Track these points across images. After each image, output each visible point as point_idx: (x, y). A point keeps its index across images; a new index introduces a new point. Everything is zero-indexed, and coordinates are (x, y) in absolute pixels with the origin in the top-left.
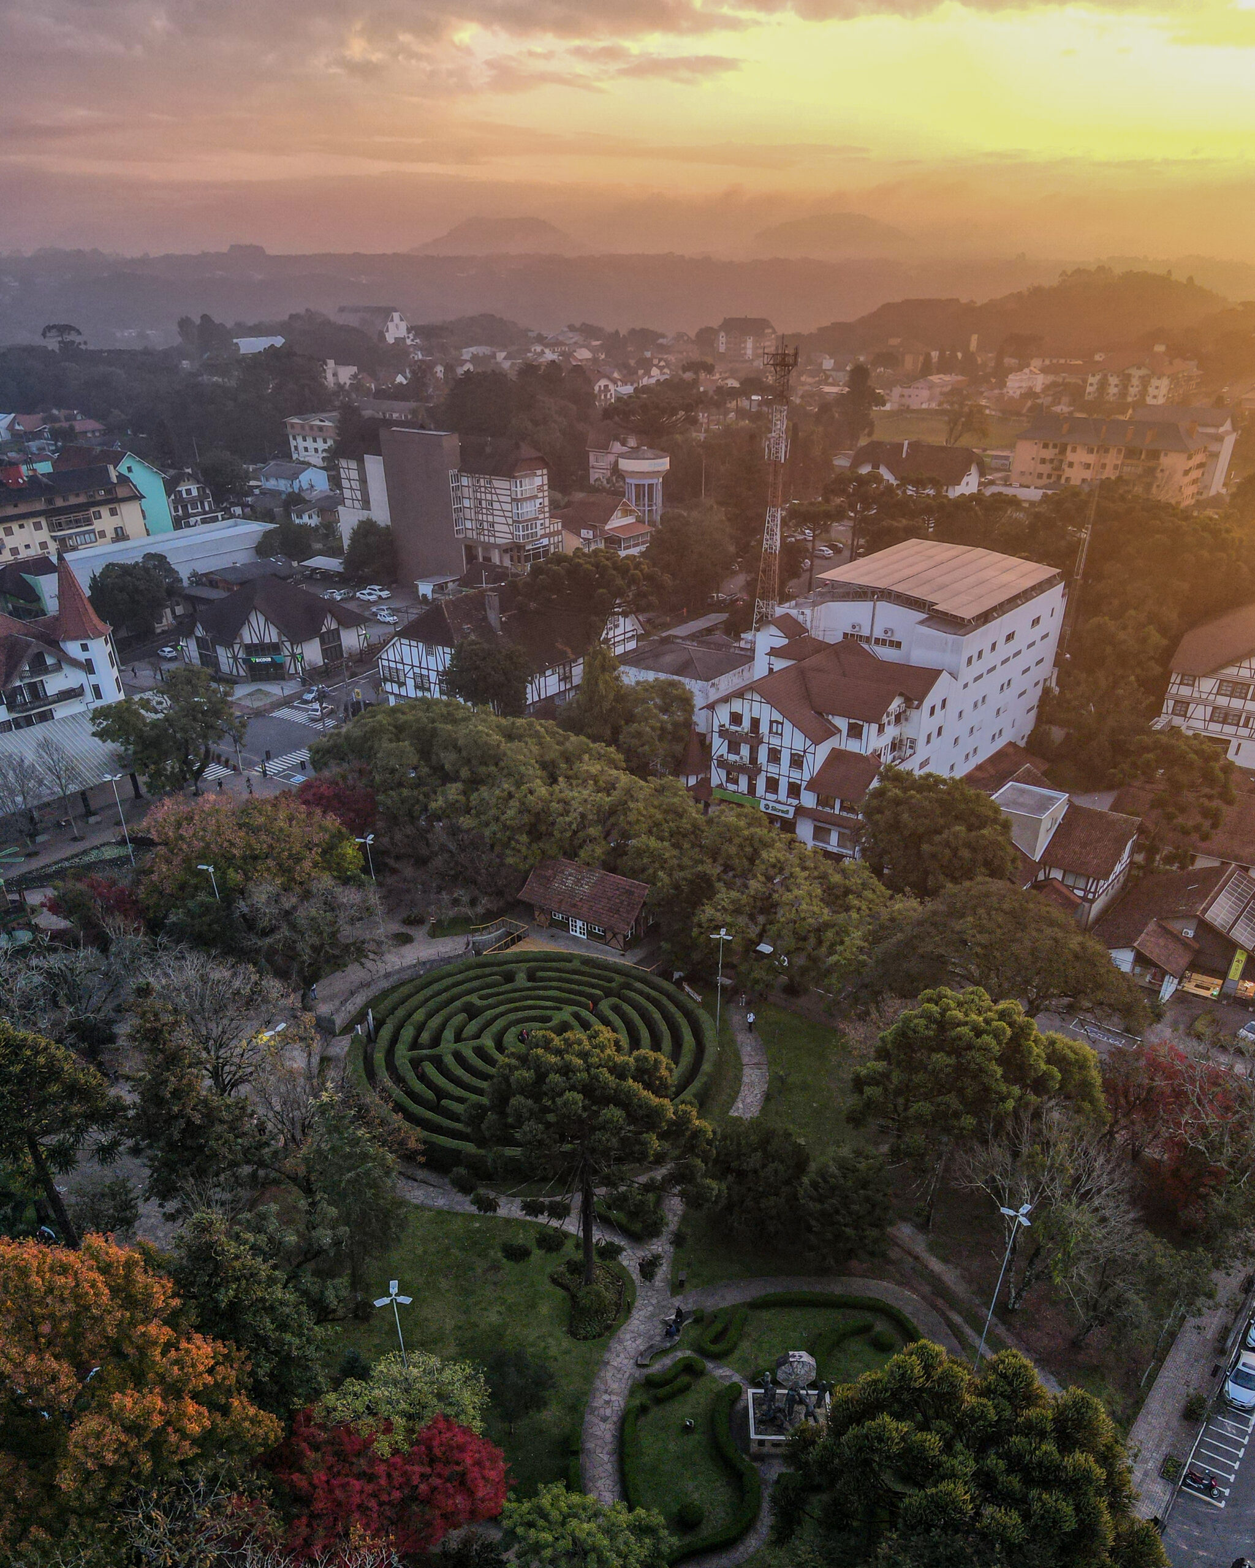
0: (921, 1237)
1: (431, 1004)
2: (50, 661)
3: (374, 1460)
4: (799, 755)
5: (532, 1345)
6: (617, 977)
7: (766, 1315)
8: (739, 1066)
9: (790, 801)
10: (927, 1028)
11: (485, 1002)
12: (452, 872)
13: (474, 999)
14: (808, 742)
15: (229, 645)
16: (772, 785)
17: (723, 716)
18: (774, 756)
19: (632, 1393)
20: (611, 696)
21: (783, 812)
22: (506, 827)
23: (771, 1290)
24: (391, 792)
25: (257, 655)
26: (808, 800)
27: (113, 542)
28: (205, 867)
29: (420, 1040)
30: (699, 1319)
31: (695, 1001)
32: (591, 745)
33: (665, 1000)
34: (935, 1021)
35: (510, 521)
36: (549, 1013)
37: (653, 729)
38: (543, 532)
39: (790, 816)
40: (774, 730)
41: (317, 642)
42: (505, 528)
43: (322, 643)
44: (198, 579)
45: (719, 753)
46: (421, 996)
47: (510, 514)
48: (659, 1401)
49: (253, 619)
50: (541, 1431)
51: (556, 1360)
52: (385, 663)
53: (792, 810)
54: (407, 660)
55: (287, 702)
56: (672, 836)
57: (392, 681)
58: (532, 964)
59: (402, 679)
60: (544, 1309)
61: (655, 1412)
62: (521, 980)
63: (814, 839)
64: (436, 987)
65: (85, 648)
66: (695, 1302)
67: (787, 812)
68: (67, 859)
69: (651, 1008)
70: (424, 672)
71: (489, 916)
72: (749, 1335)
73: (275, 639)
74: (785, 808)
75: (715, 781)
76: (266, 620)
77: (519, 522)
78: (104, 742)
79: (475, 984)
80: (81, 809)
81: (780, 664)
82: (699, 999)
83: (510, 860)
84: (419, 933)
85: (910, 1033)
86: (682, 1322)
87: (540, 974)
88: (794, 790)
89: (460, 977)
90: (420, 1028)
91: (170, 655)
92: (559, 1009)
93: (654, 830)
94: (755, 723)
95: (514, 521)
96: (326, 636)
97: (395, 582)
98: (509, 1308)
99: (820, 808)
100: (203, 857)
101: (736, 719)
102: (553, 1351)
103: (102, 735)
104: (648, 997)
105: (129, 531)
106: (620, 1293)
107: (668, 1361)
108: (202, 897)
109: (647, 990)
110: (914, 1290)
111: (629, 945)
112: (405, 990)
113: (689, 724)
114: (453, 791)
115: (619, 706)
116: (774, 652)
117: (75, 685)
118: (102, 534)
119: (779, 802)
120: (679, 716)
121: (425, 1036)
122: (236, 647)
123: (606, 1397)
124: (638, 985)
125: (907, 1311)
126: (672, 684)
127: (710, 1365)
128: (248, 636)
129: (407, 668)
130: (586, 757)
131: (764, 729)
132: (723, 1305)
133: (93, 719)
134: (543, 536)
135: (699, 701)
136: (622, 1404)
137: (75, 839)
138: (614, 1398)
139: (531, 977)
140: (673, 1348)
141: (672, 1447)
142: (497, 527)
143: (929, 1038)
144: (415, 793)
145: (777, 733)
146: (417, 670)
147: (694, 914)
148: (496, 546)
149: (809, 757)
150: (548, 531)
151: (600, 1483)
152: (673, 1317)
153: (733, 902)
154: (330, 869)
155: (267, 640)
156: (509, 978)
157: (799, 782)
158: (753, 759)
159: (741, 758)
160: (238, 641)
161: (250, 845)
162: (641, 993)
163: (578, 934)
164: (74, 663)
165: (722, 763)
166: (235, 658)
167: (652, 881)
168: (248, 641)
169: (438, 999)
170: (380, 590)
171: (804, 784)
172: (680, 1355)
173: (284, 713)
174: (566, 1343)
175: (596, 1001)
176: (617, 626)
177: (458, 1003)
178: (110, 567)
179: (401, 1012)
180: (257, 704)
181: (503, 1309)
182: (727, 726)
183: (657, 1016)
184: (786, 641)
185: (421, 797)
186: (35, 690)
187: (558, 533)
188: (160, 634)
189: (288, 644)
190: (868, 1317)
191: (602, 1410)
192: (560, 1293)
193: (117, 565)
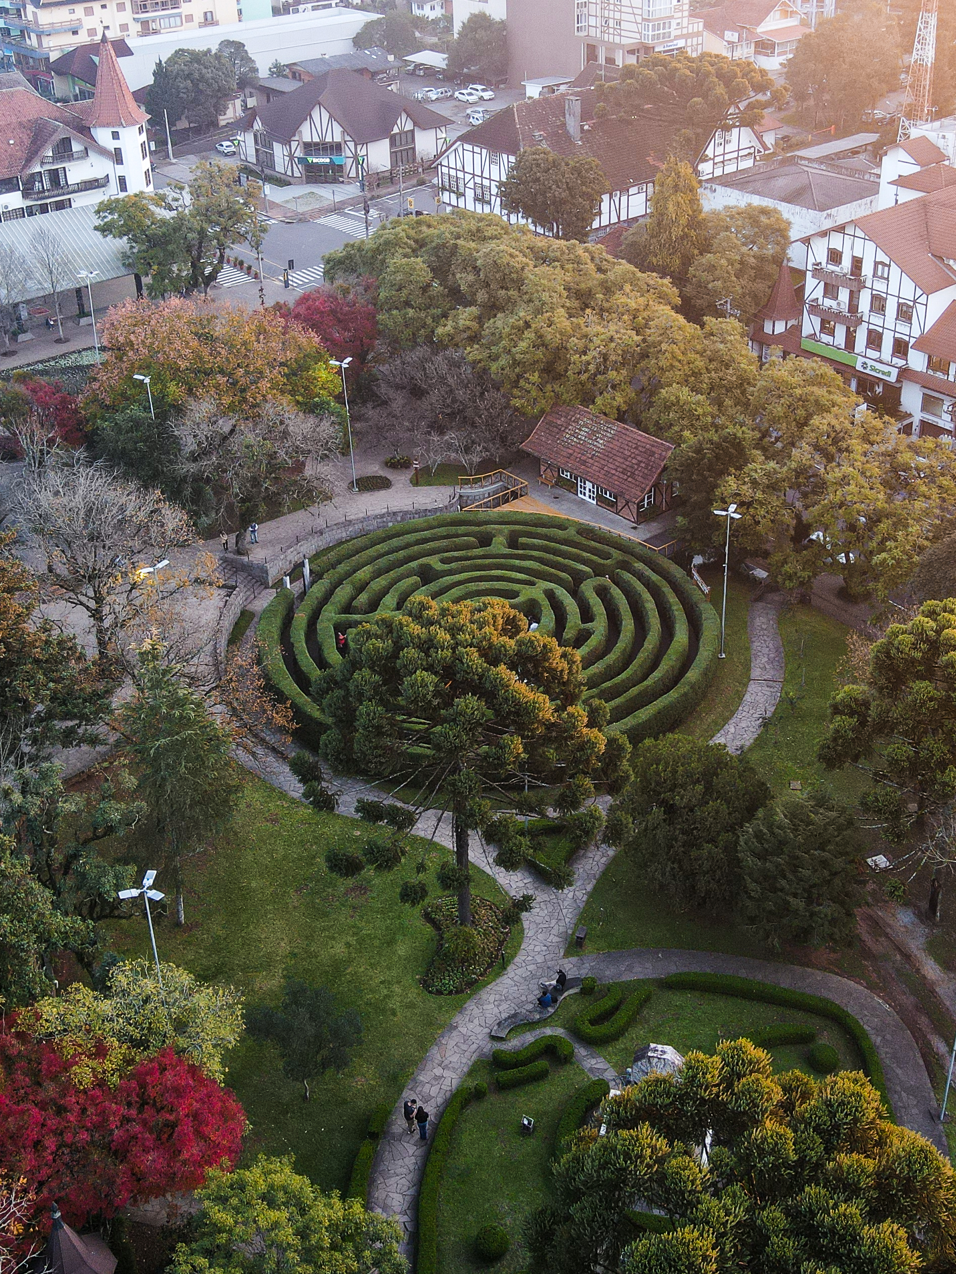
0: (922, 930)
1: (382, 562)
2: (76, 147)
3: (67, 1088)
4: (908, 306)
5: (372, 991)
6: (616, 553)
7: (678, 999)
8: (745, 680)
9: (895, 360)
10: (914, 646)
11: (446, 567)
12: (448, 411)
13: (434, 562)
14: (919, 292)
15: (287, 142)
16: (875, 340)
17: (820, 252)
18: (878, 304)
19: (471, 1073)
20: (683, 221)
21: (884, 373)
22: (516, 363)
23: (695, 968)
24: (395, 312)
25: (317, 155)
26: (917, 361)
27: (200, 27)
28: (141, 377)
29: (354, 603)
30: (588, 990)
31: (703, 592)
32: (639, 274)
33: (667, 590)
34: (928, 640)
35: (639, 19)
36: (516, 587)
37: (731, 263)
38: (679, 32)
39: (893, 379)
40: (879, 274)
41: (386, 142)
42: (633, 27)
43: (393, 144)
44: (278, 70)
45: (813, 297)
46: (371, 552)
47: (639, 12)
48: (502, 1087)
49: (315, 114)
50: (344, 1102)
51: (394, 1014)
52: (445, 170)
53: (895, 372)
54: (468, 169)
55: (337, 209)
56: (712, 389)
57: (451, 191)
58: (517, 527)
59: (461, 190)
60: (402, 949)
61: (493, 1098)
62: (499, 545)
63: (923, 409)
64: (395, 542)
65: (115, 135)
66: (592, 968)
67: (889, 374)
68: (41, 362)
69: (647, 596)
70: (486, 183)
71: (486, 466)
72: (647, 1022)
73: (338, 138)
74: (886, 369)
75: (807, 330)
76: (331, 117)
77: (648, 20)
78: (105, 236)
79: (444, 543)
80: (75, 309)
81: (907, 195)
82: (706, 589)
83: (516, 402)
84: (401, 479)
85: (893, 652)
86: (562, 992)
87: (523, 540)
88: (900, 348)
89: (427, 534)
90: (362, 587)
91: (229, 149)
92: (533, 584)
93: (692, 379)
94: (857, 263)
95: (643, 19)
96: (398, 138)
97: (504, 81)
98: (361, 941)
99: (930, 372)
100: (145, 368)
101: (835, 256)
102: (394, 1003)
103: (105, 230)
104: (648, 584)
105: (218, 16)
106: (501, 943)
107: (529, 1038)
108: (135, 411)
109: (649, 572)
110: (889, 998)
111: (643, 517)
112: (358, 542)
113: (779, 260)
114: (465, 316)
115: (693, 233)
116: (902, 182)
117: (100, 175)
118: (190, 18)
119: (881, 362)
120: (770, 250)
121: (363, 598)
122: (294, 145)
123: (438, 1071)
124: (639, 566)
125: (868, 1024)
126: (764, 211)
127: (581, 1051)
128: (307, 133)
129: (468, 177)
130: (627, 288)
131: (867, 269)
132: (628, 977)
133: (98, 212)
134: (677, 38)
135: (794, 234)
136: (455, 1082)
137: (59, 341)
138: (447, 1073)
139: (513, 543)
140: (542, 1022)
141: (497, 1150)
142: (624, 25)
143: (913, 661)
144: (423, 315)
145: (882, 277)
146: (478, 180)
147: (717, 486)
148: (621, 46)
149: (920, 308)
150: (685, 31)
151: (392, 1181)
152: (554, 982)
153: (768, 475)
154: (293, 393)
155: (329, 139)
156: (485, 540)
157: (907, 338)
158: (853, 307)
159: (839, 304)
160: (296, 138)
161: (201, 358)
162: (640, 576)
163: (587, 498)
164: (103, 152)
165: (815, 309)
166: (291, 157)
167: (678, 441)
168: (307, 138)
169: (391, 557)
170: (483, 90)
171: (912, 341)
172: (548, 1031)
173: (332, 221)
174: (414, 993)
175: (578, 578)
176: (727, 142)
177: (414, 564)
178: (179, 53)
179: (342, 568)
180: (301, 209)
181: (352, 940)
182: (824, 265)
183: (650, 605)
184: (917, 169)
185: (429, 321)
186: (54, 176)
187: (698, 34)
188: (225, 126)
189: (351, 145)
190: (811, 1024)
191: (428, 1086)
192: (429, 929)
193: (187, 51)
